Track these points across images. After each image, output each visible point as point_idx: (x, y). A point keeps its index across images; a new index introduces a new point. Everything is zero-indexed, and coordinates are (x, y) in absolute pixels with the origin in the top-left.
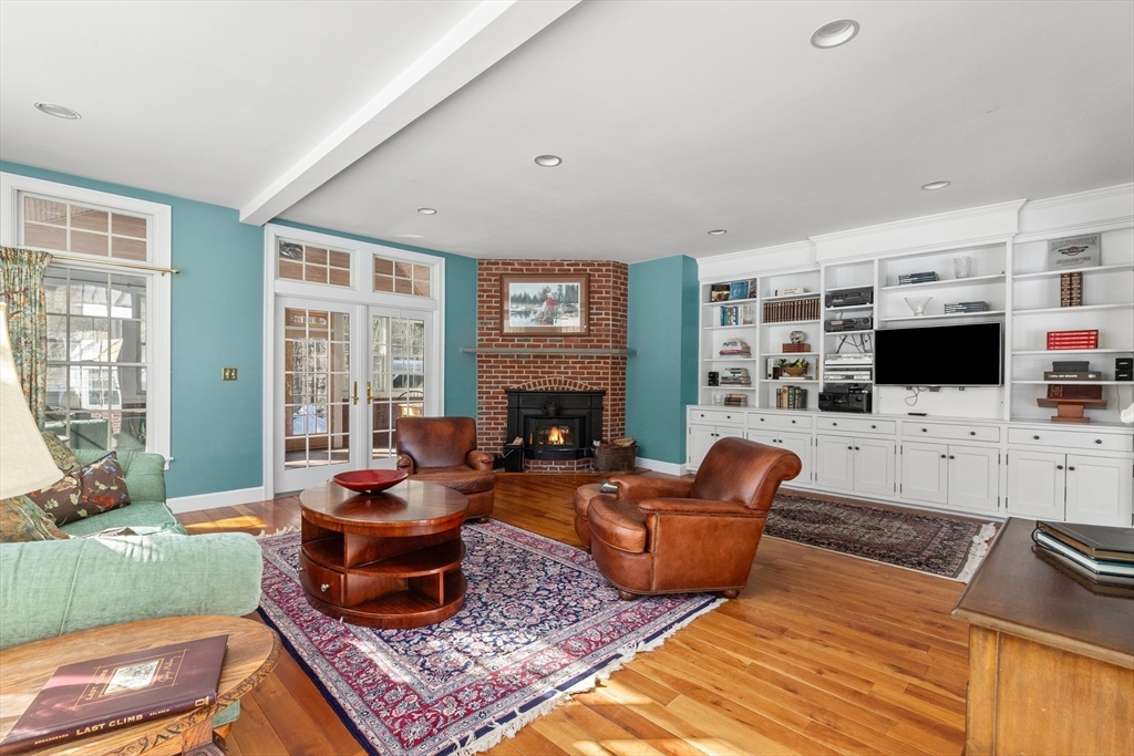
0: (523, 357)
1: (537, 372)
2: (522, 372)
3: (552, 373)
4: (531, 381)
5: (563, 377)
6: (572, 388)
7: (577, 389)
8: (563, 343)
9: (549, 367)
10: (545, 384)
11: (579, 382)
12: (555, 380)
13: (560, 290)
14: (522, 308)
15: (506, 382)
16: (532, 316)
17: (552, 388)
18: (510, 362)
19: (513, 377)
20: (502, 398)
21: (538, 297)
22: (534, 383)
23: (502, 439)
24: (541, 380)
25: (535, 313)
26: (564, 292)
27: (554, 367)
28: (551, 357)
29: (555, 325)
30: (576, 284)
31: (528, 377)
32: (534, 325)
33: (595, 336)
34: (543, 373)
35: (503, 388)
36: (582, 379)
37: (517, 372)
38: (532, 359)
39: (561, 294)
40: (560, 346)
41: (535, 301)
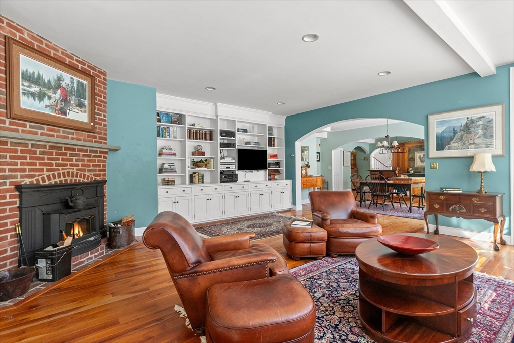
0: (38, 146)
1: (51, 165)
2: (35, 164)
3: (66, 165)
4: (46, 174)
5: (75, 169)
6: (82, 180)
7: (86, 180)
8: (74, 136)
9: (63, 160)
10: (59, 177)
11: (87, 174)
12: (68, 173)
13: (72, 82)
14: (35, 89)
15: (15, 177)
16: (46, 102)
17: (66, 181)
18: (22, 151)
19: (24, 170)
20: (11, 197)
21: (53, 83)
22: (48, 177)
23: (12, 250)
24: (56, 173)
25: (50, 98)
26: (75, 86)
27: (68, 160)
28: (66, 149)
29: (68, 117)
30: (85, 82)
31: (42, 170)
32: (48, 112)
33: (98, 133)
34: (57, 165)
35: (11, 184)
36: (90, 171)
37: (28, 164)
38: (47, 149)
39: (72, 87)
40: (72, 138)
41: (48, 86)
